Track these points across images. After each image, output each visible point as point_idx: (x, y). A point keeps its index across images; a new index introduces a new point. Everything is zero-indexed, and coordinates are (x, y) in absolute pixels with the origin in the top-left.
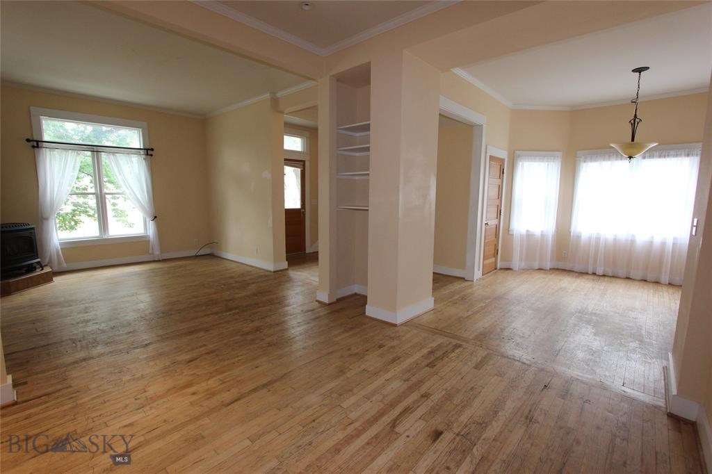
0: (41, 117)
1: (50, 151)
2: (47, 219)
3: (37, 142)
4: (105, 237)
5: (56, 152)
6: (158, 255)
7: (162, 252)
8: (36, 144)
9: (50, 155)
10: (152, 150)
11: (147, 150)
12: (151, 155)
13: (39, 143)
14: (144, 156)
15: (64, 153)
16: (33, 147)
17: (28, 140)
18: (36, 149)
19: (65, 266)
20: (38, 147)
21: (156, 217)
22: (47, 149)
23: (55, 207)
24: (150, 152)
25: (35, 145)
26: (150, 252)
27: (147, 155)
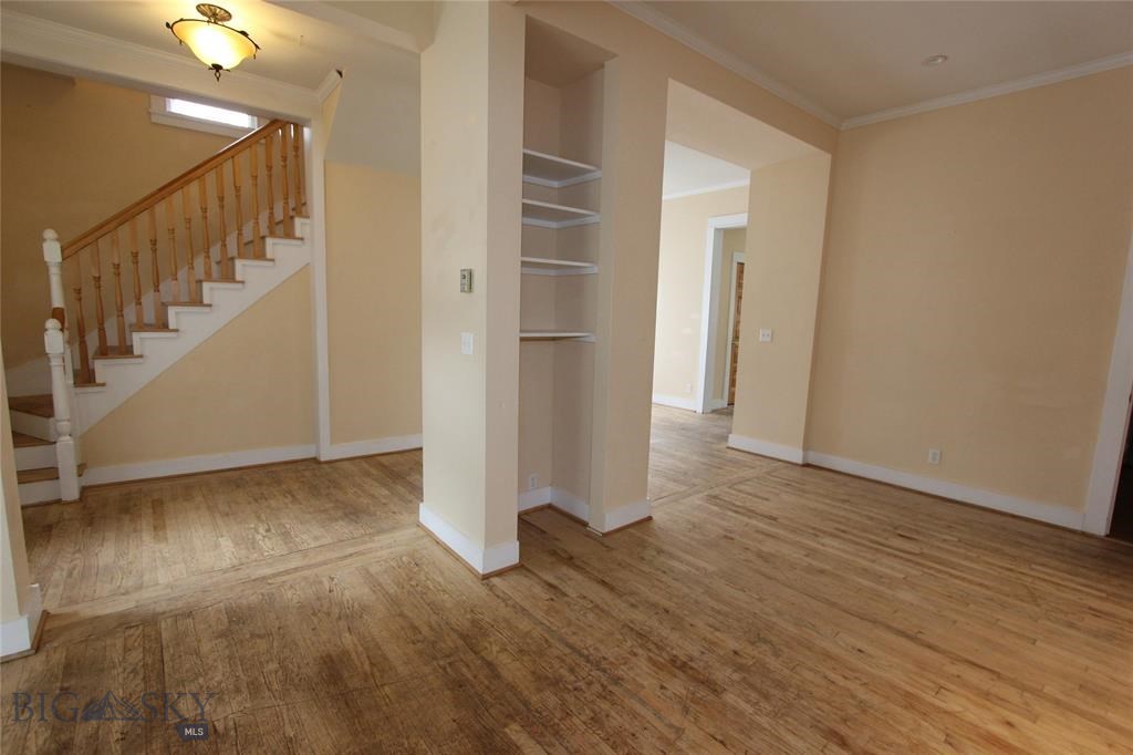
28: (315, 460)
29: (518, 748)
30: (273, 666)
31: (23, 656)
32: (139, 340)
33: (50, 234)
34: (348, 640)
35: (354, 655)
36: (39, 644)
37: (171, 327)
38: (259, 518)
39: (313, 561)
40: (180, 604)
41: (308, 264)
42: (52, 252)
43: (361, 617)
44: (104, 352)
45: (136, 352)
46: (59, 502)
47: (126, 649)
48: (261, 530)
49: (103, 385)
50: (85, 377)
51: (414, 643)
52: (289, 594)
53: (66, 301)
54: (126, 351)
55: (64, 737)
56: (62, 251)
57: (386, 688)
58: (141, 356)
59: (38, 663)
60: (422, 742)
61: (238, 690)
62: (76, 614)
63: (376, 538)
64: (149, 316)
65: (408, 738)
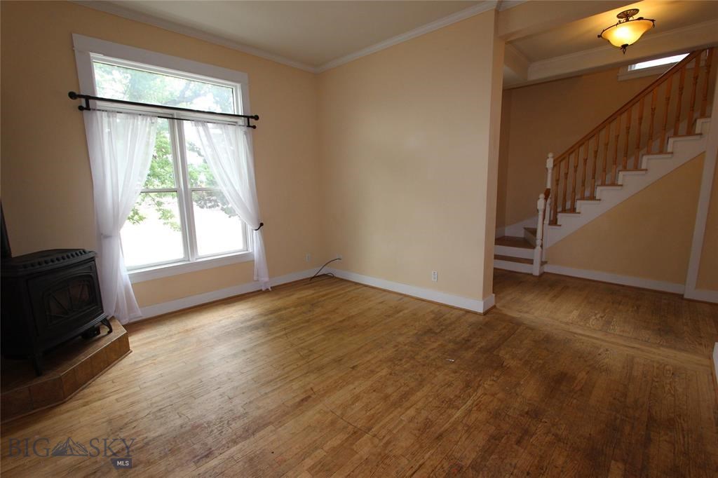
0: (92, 55)
1: (109, 117)
2: (108, 237)
3: (88, 98)
4: (193, 260)
5: (119, 119)
6: (266, 283)
7: (270, 276)
8: (86, 102)
9: (109, 123)
10: (256, 118)
11: (248, 117)
12: (254, 127)
13: (91, 101)
14: (245, 129)
15: (130, 120)
16: (81, 108)
17: (73, 95)
18: (85, 112)
19: (140, 314)
20: (88, 108)
21: (262, 224)
22: (105, 114)
23: (121, 214)
24: (252, 122)
25: (84, 106)
26: (255, 278)
27: (249, 126)
28: (681, 296)
29: (608, 470)
30: (541, 362)
31: (480, 314)
32: (580, 205)
33: (550, 155)
34: (582, 375)
35: (576, 382)
36: (485, 313)
37: (597, 198)
38: (604, 311)
39: (607, 339)
40: (533, 324)
41: (704, 152)
42: (550, 163)
43: (601, 372)
44: (564, 211)
45: (577, 211)
46: (531, 274)
47: (504, 328)
48: (598, 316)
49: (560, 226)
50: (554, 222)
51: (614, 399)
52: (578, 345)
53: (552, 186)
54: (573, 210)
55: (470, 338)
56: (554, 162)
57: (575, 401)
58: (579, 213)
59: (481, 318)
60: (564, 425)
61: (521, 360)
62: (501, 310)
63: (662, 348)
64: (587, 194)
65: (560, 419)
